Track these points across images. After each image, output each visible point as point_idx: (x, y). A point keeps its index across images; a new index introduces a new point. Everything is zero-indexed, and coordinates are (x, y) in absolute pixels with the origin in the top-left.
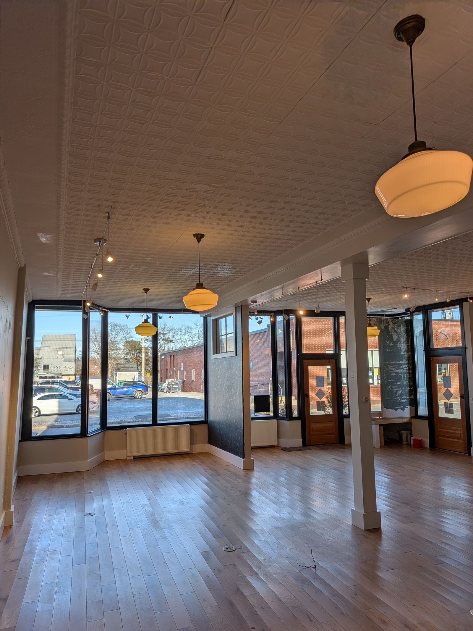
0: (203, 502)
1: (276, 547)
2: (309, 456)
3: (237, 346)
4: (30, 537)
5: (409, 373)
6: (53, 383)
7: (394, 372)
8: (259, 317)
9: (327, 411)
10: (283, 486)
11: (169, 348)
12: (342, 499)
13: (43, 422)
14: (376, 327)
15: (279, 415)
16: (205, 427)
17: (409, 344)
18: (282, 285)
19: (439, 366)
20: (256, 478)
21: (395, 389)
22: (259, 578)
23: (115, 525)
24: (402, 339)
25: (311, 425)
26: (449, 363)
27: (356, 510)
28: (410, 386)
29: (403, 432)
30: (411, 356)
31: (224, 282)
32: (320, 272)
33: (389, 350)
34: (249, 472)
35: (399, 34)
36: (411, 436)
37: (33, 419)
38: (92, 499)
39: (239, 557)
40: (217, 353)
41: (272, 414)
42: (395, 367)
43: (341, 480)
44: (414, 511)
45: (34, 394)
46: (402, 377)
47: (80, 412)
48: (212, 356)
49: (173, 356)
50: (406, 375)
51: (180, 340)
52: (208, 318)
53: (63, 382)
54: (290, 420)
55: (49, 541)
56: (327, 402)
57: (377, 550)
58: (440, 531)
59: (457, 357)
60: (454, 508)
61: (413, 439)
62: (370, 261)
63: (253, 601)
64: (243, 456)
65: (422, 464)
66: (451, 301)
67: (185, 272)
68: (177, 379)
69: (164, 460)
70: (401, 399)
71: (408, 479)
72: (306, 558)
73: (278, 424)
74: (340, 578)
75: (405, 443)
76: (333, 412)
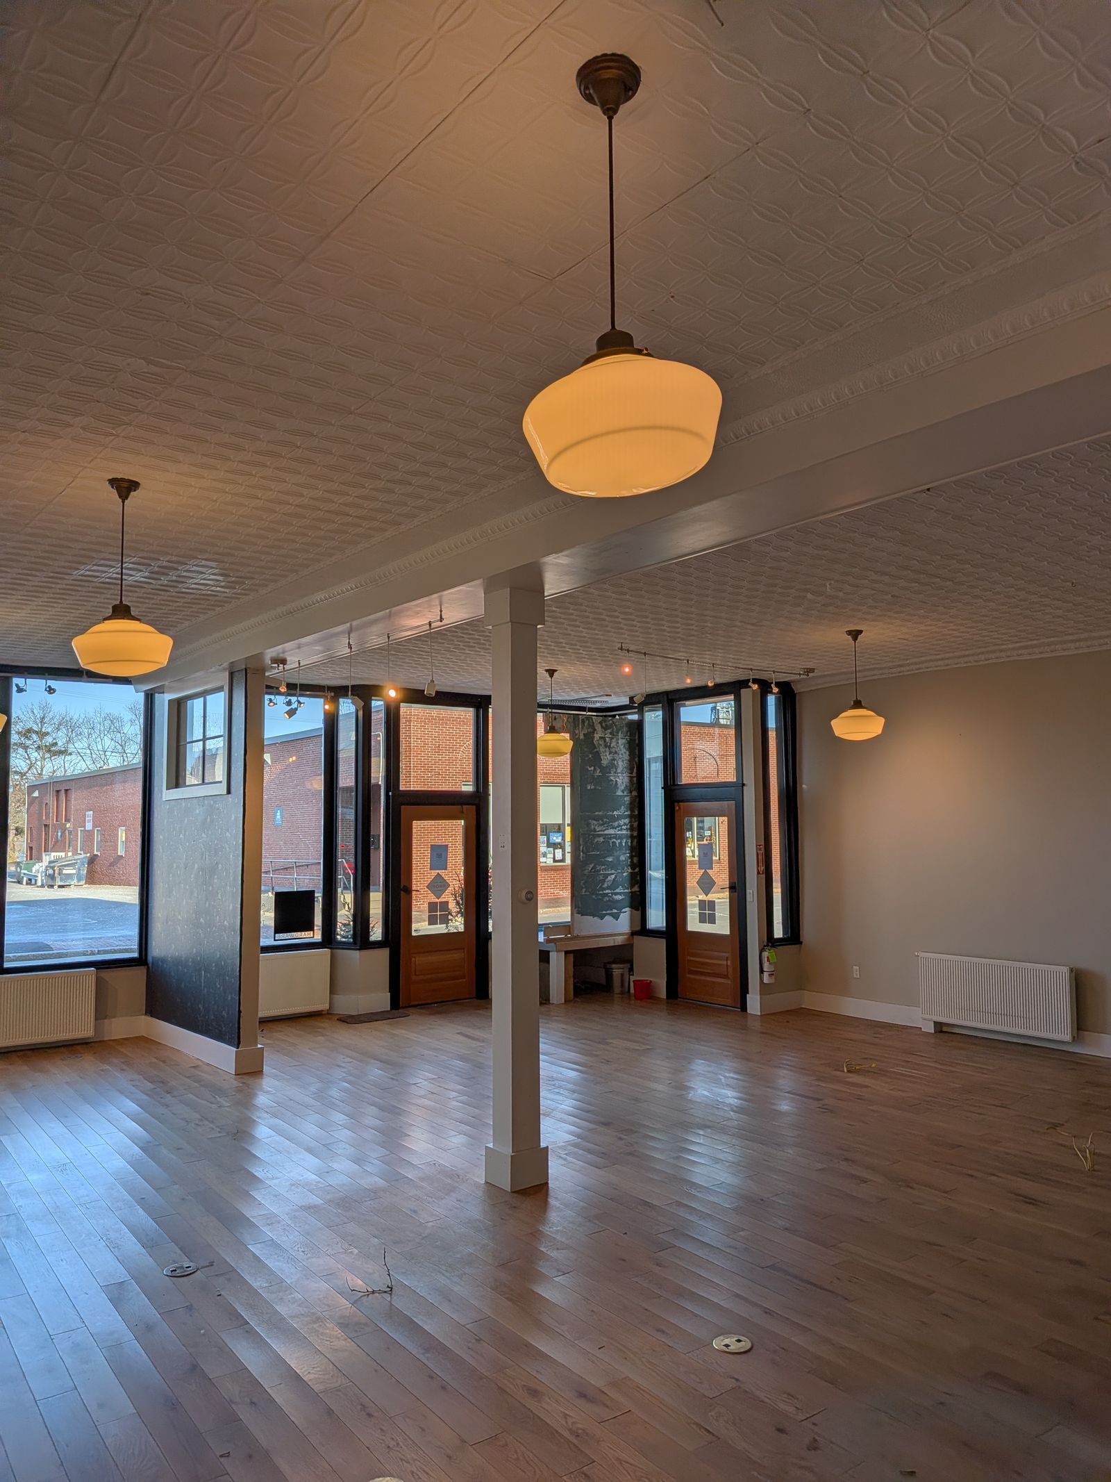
0: (119, 1163)
1: (302, 1253)
2: (403, 1032)
3: (233, 768)
5: (632, 837)
7: (599, 836)
8: (294, 699)
9: (452, 924)
10: (336, 1108)
11: (54, 771)
14: (567, 736)
15: (335, 938)
16: (140, 973)
17: (634, 775)
18: (348, 625)
19: (698, 822)
20: (269, 1093)
21: (601, 872)
22: (251, 1333)
24: (620, 763)
25: (413, 959)
26: (718, 816)
27: (495, 1148)
28: (633, 866)
29: (614, 966)
30: (637, 799)
31: (200, 606)
32: (437, 602)
33: (592, 787)
34: (249, 1079)
35: (587, 88)
36: (630, 975)
39: (206, 1287)
40: (177, 785)
41: (317, 936)
42: (602, 825)
44: (620, 1139)
46: (618, 845)
48: (164, 794)
49: (67, 790)
50: (625, 841)
51: (88, 751)
52: (156, 694)
54: (362, 948)
56: (452, 906)
57: (535, 1235)
58: (678, 1180)
59: (726, 804)
60: (704, 1127)
61: (634, 981)
62: (547, 587)
63: (229, 1389)
64: (236, 1043)
65: (648, 1035)
66: (717, 686)
67: (88, 573)
68: (75, 853)
69: (25, 1068)
70: (612, 894)
71: (616, 1070)
72: (371, 1271)
73: (333, 960)
74: (446, 1308)
75: (617, 989)
76: (465, 927)
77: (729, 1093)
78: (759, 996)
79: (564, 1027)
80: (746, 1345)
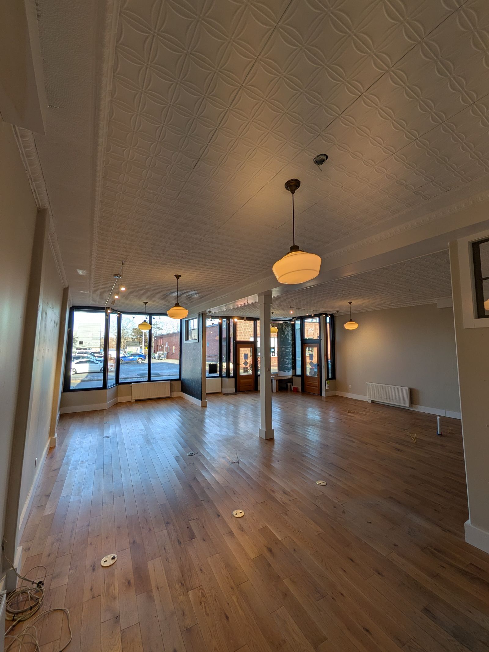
0: (177, 427)
1: (218, 452)
2: (238, 398)
3: (199, 336)
4: (67, 454)
5: (292, 352)
6: (85, 353)
7: (285, 351)
8: (212, 319)
9: (249, 372)
10: (223, 416)
12: (255, 422)
13: (78, 377)
15: (222, 375)
16: (180, 382)
17: (293, 337)
18: (226, 304)
20: (208, 411)
21: (285, 361)
22: (207, 470)
23: (123, 443)
24: (290, 334)
25: (240, 381)
27: (261, 429)
28: (293, 359)
29: (288, 383)
30: (294, 343)
31: (193, 300)
32: (246, 299)
33: (283, 340)
34: (204, 408)
35: (287, 187)
36: (293, 385)
37: (72, 376)
38: (109, 427)
39: (197, 459)
40: (187, 340)
41: (218, 375)
42: (285, 349)
43: (255, 411)
44: (291, 427)
45: (72, 360)
46: (289, 354)
47: (103, 371)
48: (184, 342)
49: (162, 338)
52: (184, 319)
53: (92, 353)
54: (228, 378)
55: (80, 455)
56: (249, 368)
57: (271, 451)
58: (305, 439)
59: (316, 344)
60: (312, 425)
61: (293, 387)
62: (273, 295)
63: (203, 484)
64: (201, 399)
65: (297, 401)
66: (314, 315)
67: (169, 294)
68: (164, 352)
69: (156, 403)
70: (288, 366)
71: (290, 410)
72: (233, 457)
73: (222, 380)
74: (251, 468)
75: (289, 389)
76: (252, 373)
77: (318, 417)
78: (325, 392)
79: (276, 398)
80: (325, 483)
